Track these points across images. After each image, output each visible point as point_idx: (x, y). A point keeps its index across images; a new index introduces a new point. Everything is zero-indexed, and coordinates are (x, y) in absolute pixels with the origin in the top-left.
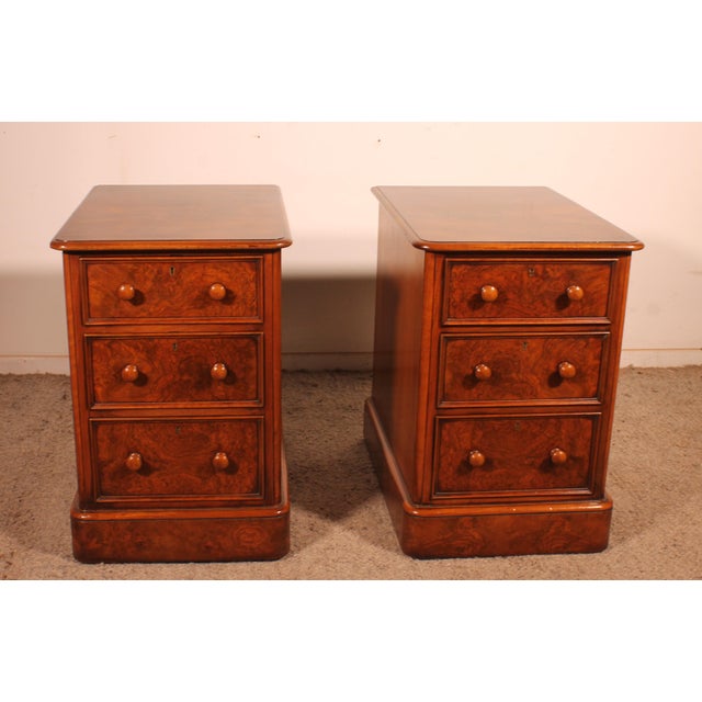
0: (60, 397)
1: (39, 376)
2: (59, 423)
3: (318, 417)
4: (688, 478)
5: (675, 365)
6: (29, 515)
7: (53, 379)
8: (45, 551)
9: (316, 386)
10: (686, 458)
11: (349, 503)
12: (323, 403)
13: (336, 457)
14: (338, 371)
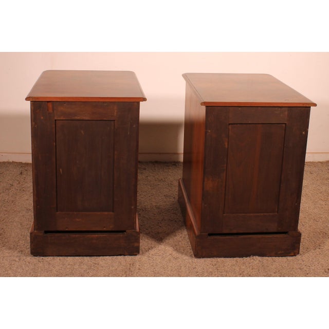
0: (19, 173)
1: (9, 163)
2: (18, 186)
3: (146, 185)
4: (326, 216)
5: (321, 161)
6: (3, 230)
7: (16, 164)
8: (10, 248)
9: (145, 169)
10: (326, 206)
11: (160, 227)
12: (148, 178)
13: (154, 204)
14: (156, 162)
